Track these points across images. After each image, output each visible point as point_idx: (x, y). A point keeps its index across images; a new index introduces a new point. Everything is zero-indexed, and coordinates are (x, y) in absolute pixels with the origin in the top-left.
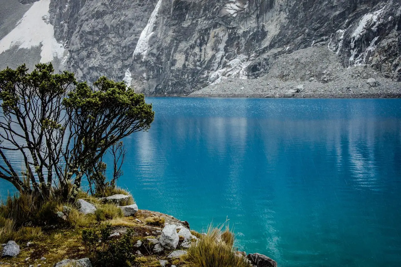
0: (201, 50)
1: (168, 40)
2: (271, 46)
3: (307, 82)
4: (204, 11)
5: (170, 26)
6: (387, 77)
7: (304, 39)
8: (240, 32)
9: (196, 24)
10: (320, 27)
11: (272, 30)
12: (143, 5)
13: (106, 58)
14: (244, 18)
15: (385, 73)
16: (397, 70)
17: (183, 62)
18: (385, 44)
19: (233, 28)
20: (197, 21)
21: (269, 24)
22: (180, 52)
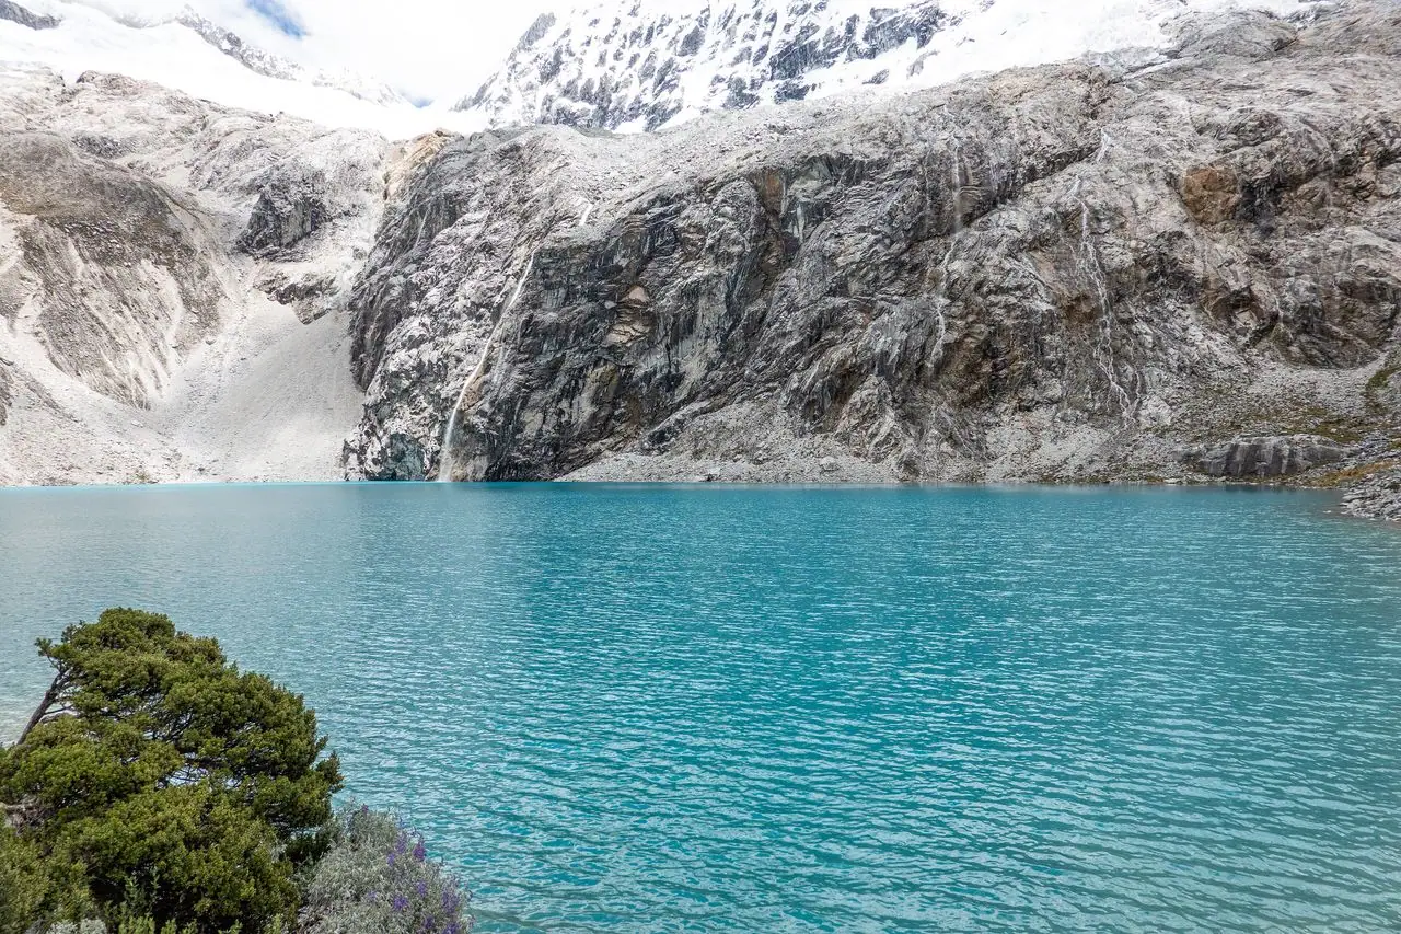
0: (571, 405)
1: (510, 387)
2: (691, 398)
3: (729, 463)
4: (576, 336)
5: (515, 363)
6: (858, 455)
7: (743, 386)
8: (640, 373)
9: (561, 361)
10: (765, 367)
11: (693, 369)
12: (481, 326)
13: (417, 418)
14: (644, 350)
15: (854, 449)
16: (874, 443)
17: (538, 426)
18: (858, 399)
19: (629, 366)
20: (564, 355)
21: (687, 360)
22: (534, 407)
